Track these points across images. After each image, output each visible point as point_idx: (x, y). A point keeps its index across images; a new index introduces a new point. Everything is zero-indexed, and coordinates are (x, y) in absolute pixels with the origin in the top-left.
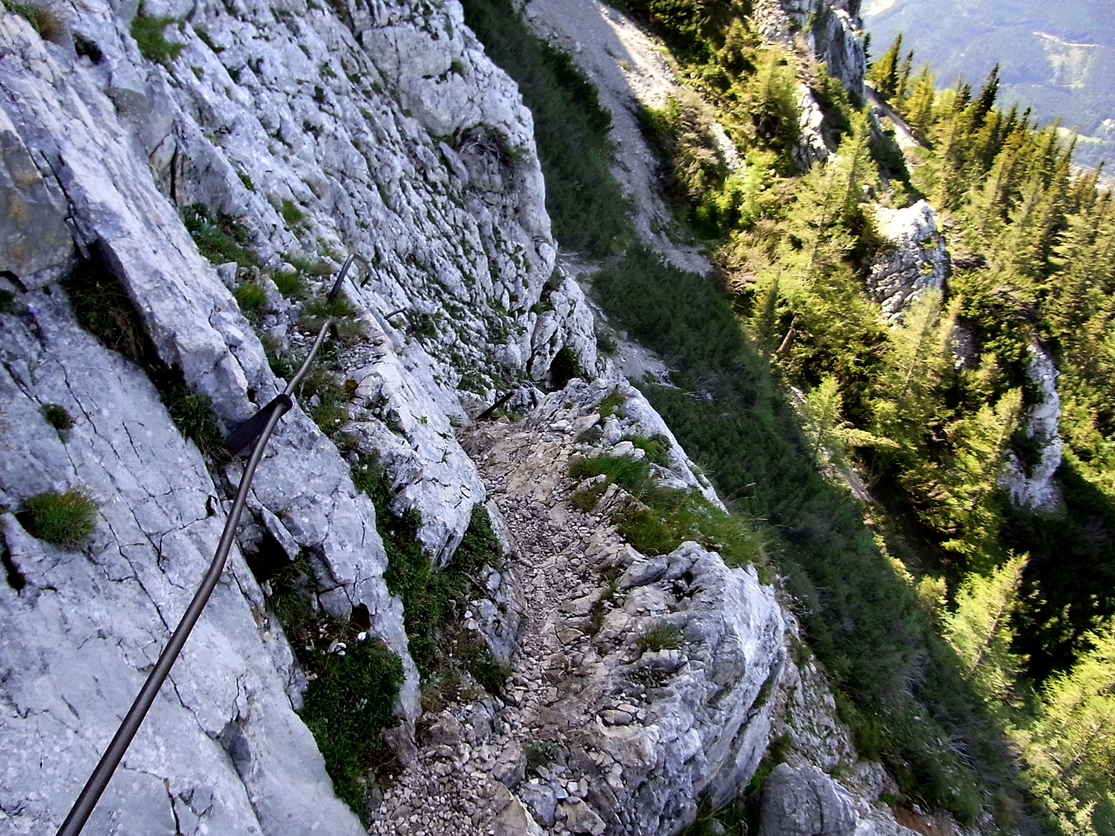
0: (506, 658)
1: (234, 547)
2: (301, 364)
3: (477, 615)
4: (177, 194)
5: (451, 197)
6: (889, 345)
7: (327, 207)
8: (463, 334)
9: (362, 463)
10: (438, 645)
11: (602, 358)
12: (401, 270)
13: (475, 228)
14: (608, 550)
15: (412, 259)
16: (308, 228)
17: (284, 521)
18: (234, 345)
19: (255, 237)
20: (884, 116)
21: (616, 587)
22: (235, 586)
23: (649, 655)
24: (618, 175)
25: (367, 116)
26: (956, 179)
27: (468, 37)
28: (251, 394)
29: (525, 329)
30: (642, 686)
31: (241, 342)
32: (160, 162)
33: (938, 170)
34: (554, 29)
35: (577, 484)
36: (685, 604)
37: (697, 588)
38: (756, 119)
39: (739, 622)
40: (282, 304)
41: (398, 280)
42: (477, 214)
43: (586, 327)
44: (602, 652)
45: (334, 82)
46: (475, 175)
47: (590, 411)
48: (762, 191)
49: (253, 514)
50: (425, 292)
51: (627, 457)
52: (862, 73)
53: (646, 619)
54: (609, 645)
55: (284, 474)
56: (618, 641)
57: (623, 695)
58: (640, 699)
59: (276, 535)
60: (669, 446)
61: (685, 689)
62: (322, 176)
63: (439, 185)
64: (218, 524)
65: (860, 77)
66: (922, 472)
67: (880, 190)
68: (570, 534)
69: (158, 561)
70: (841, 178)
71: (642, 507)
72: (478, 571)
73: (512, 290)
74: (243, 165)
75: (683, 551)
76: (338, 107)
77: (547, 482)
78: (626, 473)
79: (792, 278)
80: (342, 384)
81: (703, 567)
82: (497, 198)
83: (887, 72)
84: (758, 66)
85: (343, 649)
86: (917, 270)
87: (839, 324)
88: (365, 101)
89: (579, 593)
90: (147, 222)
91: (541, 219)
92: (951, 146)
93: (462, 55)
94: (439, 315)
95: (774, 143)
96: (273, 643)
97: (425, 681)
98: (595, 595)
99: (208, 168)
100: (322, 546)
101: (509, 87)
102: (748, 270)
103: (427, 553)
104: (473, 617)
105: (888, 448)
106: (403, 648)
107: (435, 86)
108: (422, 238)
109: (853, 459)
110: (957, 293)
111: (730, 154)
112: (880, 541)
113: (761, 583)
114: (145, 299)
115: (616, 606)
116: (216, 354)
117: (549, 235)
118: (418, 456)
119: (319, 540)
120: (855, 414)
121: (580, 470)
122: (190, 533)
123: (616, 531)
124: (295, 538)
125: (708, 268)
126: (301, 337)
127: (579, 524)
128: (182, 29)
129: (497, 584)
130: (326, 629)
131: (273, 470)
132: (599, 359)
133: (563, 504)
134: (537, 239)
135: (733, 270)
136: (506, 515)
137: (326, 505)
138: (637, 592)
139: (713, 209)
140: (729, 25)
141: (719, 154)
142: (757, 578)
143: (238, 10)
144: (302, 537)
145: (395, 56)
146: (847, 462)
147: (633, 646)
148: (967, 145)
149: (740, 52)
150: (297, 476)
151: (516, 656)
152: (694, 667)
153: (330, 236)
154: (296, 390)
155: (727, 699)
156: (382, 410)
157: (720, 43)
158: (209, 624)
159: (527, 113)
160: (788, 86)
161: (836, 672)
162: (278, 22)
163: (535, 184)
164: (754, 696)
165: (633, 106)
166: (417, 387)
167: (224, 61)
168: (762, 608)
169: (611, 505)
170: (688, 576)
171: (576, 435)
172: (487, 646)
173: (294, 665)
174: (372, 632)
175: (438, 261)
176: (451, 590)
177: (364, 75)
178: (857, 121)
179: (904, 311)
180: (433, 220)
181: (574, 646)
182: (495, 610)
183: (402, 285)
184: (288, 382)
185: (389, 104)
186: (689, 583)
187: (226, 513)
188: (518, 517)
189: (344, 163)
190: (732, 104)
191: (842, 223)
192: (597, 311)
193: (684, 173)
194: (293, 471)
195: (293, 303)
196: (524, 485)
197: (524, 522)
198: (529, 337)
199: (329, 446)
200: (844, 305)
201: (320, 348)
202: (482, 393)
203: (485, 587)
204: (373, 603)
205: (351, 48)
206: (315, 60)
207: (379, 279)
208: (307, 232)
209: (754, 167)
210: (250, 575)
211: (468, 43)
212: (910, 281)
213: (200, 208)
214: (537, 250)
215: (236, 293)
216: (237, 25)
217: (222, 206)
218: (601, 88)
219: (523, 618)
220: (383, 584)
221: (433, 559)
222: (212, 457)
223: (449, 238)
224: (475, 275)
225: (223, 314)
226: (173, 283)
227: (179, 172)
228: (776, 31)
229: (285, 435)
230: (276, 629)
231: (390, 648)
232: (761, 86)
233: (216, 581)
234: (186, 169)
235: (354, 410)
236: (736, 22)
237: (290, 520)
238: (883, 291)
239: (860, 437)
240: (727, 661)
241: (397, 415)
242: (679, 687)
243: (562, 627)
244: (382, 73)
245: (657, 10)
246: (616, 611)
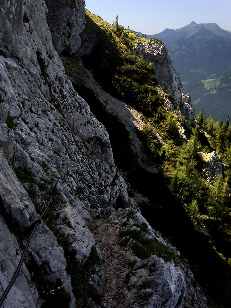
0: (101, 292)
1: (23, 263)
2: (45, 209)
3: (93, 279)
4: (14, 165)
5: (88, 156)
6: (210, 191)
7: (54, 162)
8: (91, 193)
9: (60, 237)
10: (81, 289)
11: (130, 198)
12: (74, 176)
13: (94, 164)
14: (131, 258)
15: (77, 173)
16: (49, 169)
17: (38, 255)
18: (26, 206)
19: (34, 174)
20: (201, 129)
21: (133, 269)
22: (23, 275)
23: (143, 290)
24: (132, 148)
25: (65, 136)
26: (222, 145)
27: (91, 114)
28: (30, 219)
29: (109, 190)
30: (141, 300)
31: (28, 205)
32: (10, 157)
33: (217, 143)
34: (114, 111)
35: (121, 239)
36: (153, 274)
37: (156, 269)
38: (167, 131)
39: (169, 279)
40: (40, 193)
41: (73, 179)
42: (95, 160)
43: (125, 189)
44: (129, 290)
45: (57, 127)
46: (94, 149)
47: (124, 217)
48: (171, 150)
49: (29, 253)
50: (81, 182)
51: (135, 230)
52: (194, 118)
53: (142, 279)
54: (131, 287)
55: (38, 241)
56: (134, 286)
57: (136, 303)
58: (141, 305)
59: (35, 259)
60: (147, 226)
61: (154, 302)
62: (53, 154)
63: (85, 153)
64: (19, 257)
65: (194, 120)
66: (224, 227)
67: (202, 148)
68: (120, 253)
69: (2, 269)
70: (191, 146)
71: (140, 245)
72: (93, 266)
73: (105, 180)
74: (32, 154)
75: (152, 258)
76: (58, 134)
77: (113, 238)
78: (135, 235)
79: (181, 173)
80: (55, 214)
81: (158, 262)
82: (100, 155)
83: (200, 118)
84: (167, 118)
85: (53, 292)
86: (215, 170)
87: (195, 185)
88: (65, 132)
89: (123, 271)
90: (5, 175)
91: (112, 161)
92: (220, 136)
93: (90, 119)
94: (85, 188)
95: (173, 137)
96: (33, 291)
97: (77, 301)
98: (127, 272)
99: (22, 157)
100: (48, 261)
101: (102, 127)
102: (169, 172)
103: (78, 262)
104: (92, 280)
105: (213, 220)
106: (71, 291)
107: (83, 127)
108: (80, 167)
109: (203, 223)
110: (227, 176)
111: (161, 141)
112: (214, 248)
113: (175, 266)
114: (3, 196)
115: (133, 275)
116: (21, 209)
117: (114, 164)
118: (76, 234)
119: (47, 260)
120: (203, 210)
121: (122, 234)
122: (11, 260)
123: (132, 252)
124: (41, 260)
125: (158, 171)
126: (45, 202)
127: (122, 250)
128: (18, 119)
129: (99, 269)
130: (48, 286)
131: (35, 241)
132: (129, 198)
133: (118, 245)
134: (111, 166)
135: (165, 172)
136: (101, 248)
137: (50, 249)
138: (139, 270)
139: (158, 155)
140: (158, 108)
141: (159, 141)
142: (174, 265)
143: (33, 111)
144: (43, 259)
145: (73, 120)
146: (202, 224)
147: (139, 288)
148: (224, 136)
149: (162, 114)
150: (42, 242)
151: (104, 291)
152: (157, 294)
153: (54, 170)
154: (43, 218)
155: (168, 303)
156: (66, 221)
157: (156, 112)
158: (15, 287)
159: (107, 133)
160: (175, 123)
161: (206, 289)
162: (43, 113)
163: (110, 151)
164: (177, 302)
165: (135, 129)
166: (76, 213)
167: (28, 126)
168: (176, 274)
169: (131, 244)
170: (154, 265)
171: (121, 224)
172: (96, 289)
173: (39, 298)
174: (62, 286)
175: (84, 173)
176: (85, 272)
177: (65, 125)
178: (194, 131)
179: (213, 181)
180: (83, 162)
181: (121, 288)
182: (98, 278)
183: (75, 180)
184: (41, 215)
185: (71, 132)
186: (154, 268)
187: (22, 254)
188: (105, 249)
189: (59, 148)
190: (161, 128)
191: (193, 158)
192: (128, 185)
193: (150, 146)
194: (41, 240)
195: (43, 192)
196: (107, 239)
197: (106, 250)
198: (110, 193)
199: (51, 233)
200: (196, 180)
201: (50, 204)
202: (97, 209)
203: (95, 271)
204: (62, 278)
205: (62, 119)
206: (52, 122)
207: (68, 179)
208: (48, 170)
209: (168, 144)
210: (28, 271)
211: (91, 116)
212: (213, 173)
213: (20, 168)
214: (111, 169)
215: (27, 191)
216: (33, 115)
217: (26, 166)
218: (126, 125)
219: (106, 279)
220: (65, 272)
221: (80, 263)
222: (19, 238)
223: (87, 167)
224: (94, 176)
225: (24, 198)
226: (11, 191)
227: (15, 159)
228: (170, 109)
229: (39, 230)
230: (34, 287)
231: (67, 291)
232: (168, 123)
233: (18, 274)
234: (17, 158)
235: (59, 222)
236: (160, 107)
237: (39, 254)
238: (206, 176)
239: (205, 217)
240: (166, 292)
241: (70, 222)
242: (152, 301)
243: (117, 282)
244: (69, 124)
245: (139, 105)
246: (133, 277)
